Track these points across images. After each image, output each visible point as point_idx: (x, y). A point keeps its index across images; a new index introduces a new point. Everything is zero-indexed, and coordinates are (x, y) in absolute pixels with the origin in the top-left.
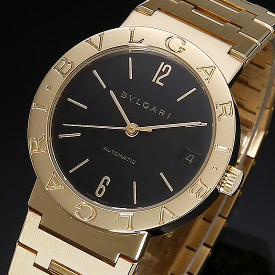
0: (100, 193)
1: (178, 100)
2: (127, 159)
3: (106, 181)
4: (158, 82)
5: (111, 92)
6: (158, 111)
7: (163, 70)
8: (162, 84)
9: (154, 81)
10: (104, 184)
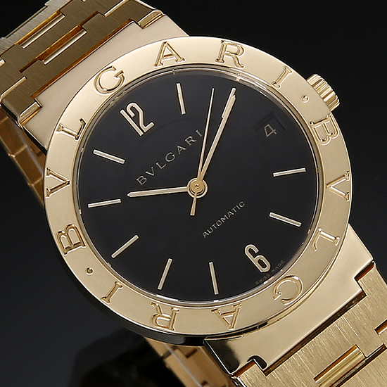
0: (264, 266)
1: (183, 112)
2: (233, 212)
3: (251, 251)
4: (145, 129)
5: (131, 195)
6: (185, 145)
7: (132, 115)
8: (152, 124)
9: (141, 133)
10: (254, 255)
